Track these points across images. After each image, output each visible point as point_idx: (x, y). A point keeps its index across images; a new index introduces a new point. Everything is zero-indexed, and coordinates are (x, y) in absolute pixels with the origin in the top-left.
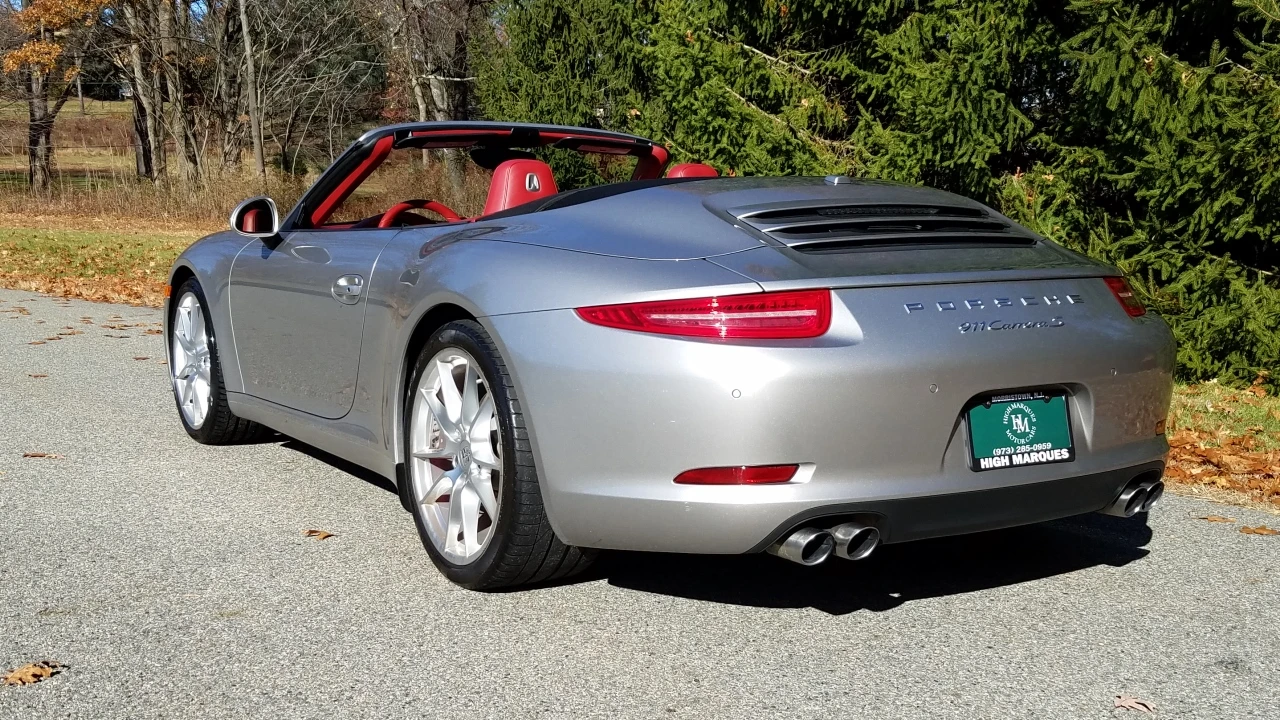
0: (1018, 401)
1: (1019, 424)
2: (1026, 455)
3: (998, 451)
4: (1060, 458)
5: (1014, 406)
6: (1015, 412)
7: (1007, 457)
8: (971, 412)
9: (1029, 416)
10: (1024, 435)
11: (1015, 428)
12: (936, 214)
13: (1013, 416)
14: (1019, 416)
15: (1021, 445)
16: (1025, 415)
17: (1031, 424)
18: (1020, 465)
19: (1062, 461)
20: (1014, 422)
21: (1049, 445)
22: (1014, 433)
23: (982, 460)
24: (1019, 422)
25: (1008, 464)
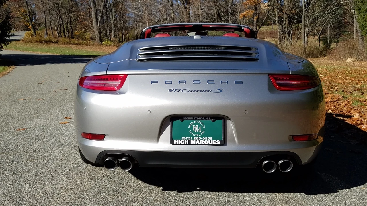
0: (197, 120)
1: (196, 128)
2: (198, 141)
3: (184, 138)
4: (215, 144)
5: (195, 122)
6: (195, 124)
7: (188, 141)
8: (174, 122)
9: (202, 126)
10: (198, 133)
11: (194, 130)
12: (224, 49)
13: (194, 126)
14: (197, 126)
15: (196, 137)
16: (199, 125)
17: (202, 129)
18: (194, 144)
19: (217, 145)
20: (194, 128)
21: (211, 138)
22: (193, 132)
23: (175, 141)
24: (197, 128)
25: (188, 143)
